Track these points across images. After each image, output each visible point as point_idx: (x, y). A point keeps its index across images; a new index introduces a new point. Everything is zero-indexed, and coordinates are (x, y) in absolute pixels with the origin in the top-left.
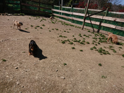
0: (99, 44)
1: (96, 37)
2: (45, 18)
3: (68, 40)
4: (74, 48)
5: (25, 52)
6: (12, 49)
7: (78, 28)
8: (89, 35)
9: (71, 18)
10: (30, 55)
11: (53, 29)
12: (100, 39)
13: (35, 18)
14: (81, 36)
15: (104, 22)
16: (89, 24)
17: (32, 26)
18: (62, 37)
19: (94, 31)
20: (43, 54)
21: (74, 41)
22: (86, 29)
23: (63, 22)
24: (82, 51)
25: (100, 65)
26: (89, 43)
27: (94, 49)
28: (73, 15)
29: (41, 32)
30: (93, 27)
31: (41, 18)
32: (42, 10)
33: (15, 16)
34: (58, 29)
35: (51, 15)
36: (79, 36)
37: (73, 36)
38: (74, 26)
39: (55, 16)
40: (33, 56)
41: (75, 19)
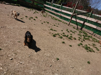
0: (84, 40)
1: (80, 34)
2: (37, 11)
3: (58, 33)
4: (64, 43)
5: (20, 42)
6: (8, 37)
7: (65, 23)
8: (75, 31)
9: (59, 14)
10: (25, 45)
11: (44, 22)
12: (83, 36)
13: (29, 9)
14: (68, 32)
15: (87, 22)
16: (74, 22)
17: (26, 17)
18: (53, 30)
19: (78, 28)
20: (37, 45)
21: (63, 36)
22: (71, 25)
23: (52, 17)
24: (71, 46)
25: (89, 63)
26: (75, 39)
27: (81, 46)
28: (61, 12)
29: (35, 24)
30: (77, 25)
31: (34, 11)
32: (35, 4)
33: (12, 6)
34: (48, 22)
35: (43, 9)
36: (67, 31)
37: (62, 31)
38: (61, 21)
39: (46, 10)
40: (27, 47)
41: (63, 15)
